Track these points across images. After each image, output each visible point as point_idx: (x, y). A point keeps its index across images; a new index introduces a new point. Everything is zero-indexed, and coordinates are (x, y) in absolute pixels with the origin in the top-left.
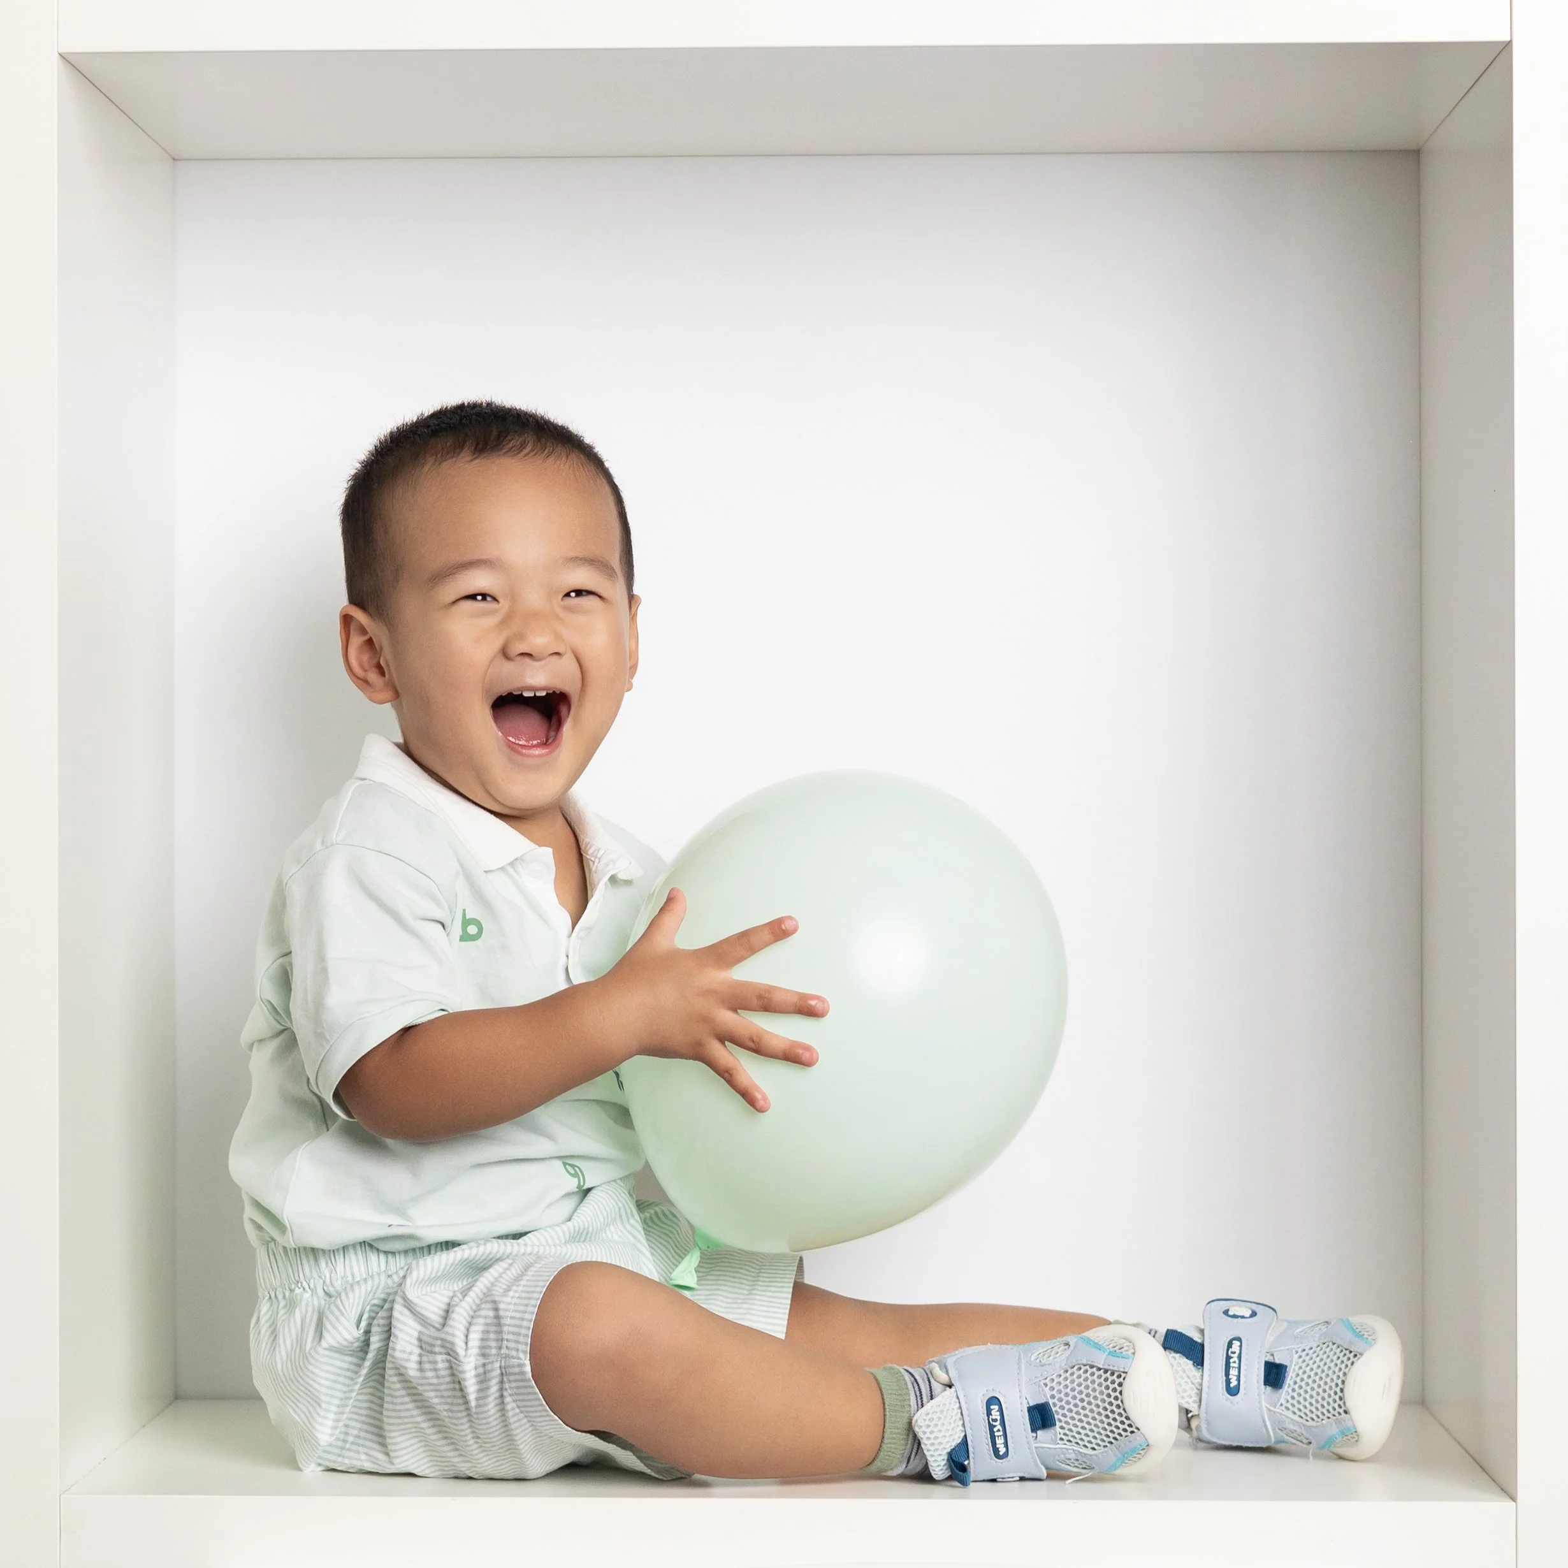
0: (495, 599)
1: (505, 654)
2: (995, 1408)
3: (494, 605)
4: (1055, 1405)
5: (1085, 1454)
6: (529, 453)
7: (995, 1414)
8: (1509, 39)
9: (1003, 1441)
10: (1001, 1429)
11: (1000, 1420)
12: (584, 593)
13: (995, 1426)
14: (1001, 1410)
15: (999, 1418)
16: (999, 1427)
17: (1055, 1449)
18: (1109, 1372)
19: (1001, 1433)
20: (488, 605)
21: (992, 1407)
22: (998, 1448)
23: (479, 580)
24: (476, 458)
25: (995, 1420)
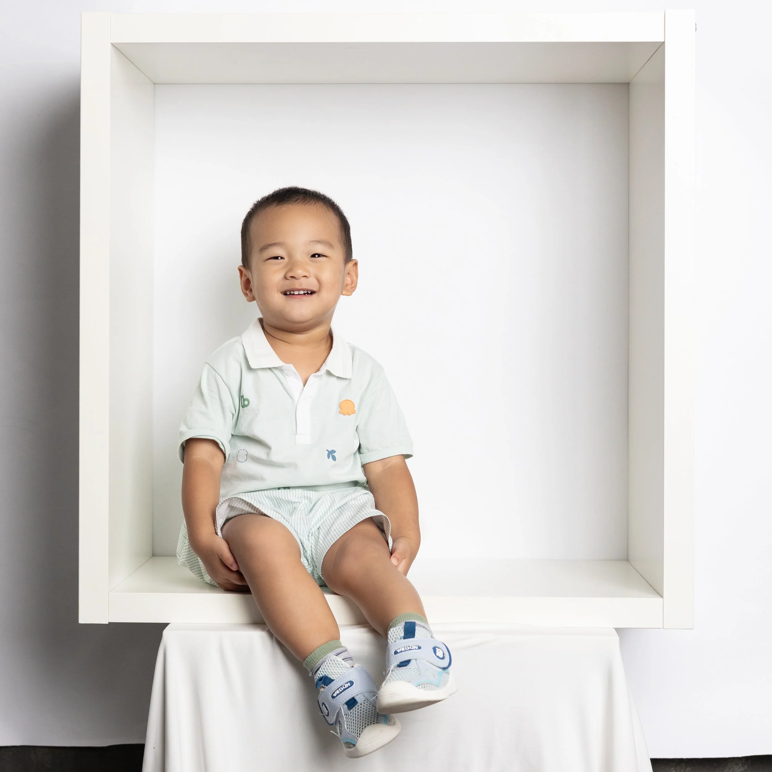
0: (282, 258)
1: (285, 278)
2: (349, 684)
3: (282, 260)
4: (358, 706)
5: (344, 727)
6: (299, 202)
7: (347, 686)
8: (664, 41)
9: (338, 693)
10: (342, 690)
11: (345, 688)
12: (321, 256)
13: (342, 687)
14: (349, 687)
15: (346, 687)
16: (342, 689)
17: (343, 715)
18: (377, 717)
19: (340, 691)
20: (279, 261)
21: (349, 683)
22: (335, 693)
23: (277, 251)
24: (278, 205)
25: (344, 686)
